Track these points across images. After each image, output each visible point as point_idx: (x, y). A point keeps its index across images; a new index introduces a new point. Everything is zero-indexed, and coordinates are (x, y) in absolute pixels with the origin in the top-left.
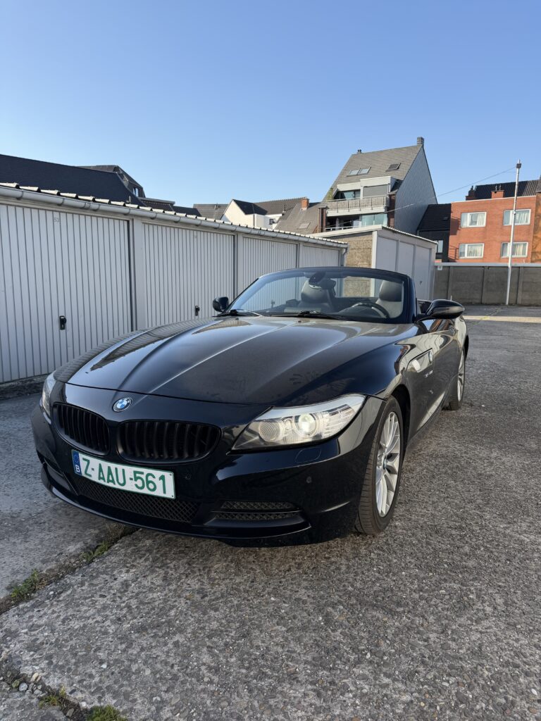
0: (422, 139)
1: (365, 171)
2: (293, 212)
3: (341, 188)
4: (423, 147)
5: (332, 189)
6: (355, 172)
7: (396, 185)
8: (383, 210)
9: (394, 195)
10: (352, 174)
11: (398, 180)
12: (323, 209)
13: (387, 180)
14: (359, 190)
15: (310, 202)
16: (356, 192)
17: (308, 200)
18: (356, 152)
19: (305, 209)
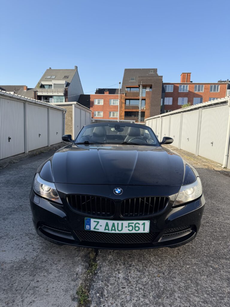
0: (76, 67)
1: (54, 77)
2: (19, 91)
3: (43, 83)
4: (77, 70)
5: (39, 83)
6: (49, 77)
7: (68, 84)
8: (63, 95)
9: (67, 89)
10: (47, 78)
11: (68, 83)
12: (35, 92)
13: (63, 82)
14: (52, 85)
15: (28, 88)
16: (50, 86)
17: (27, 87)
18: (49, 68)
19: (25, 91)
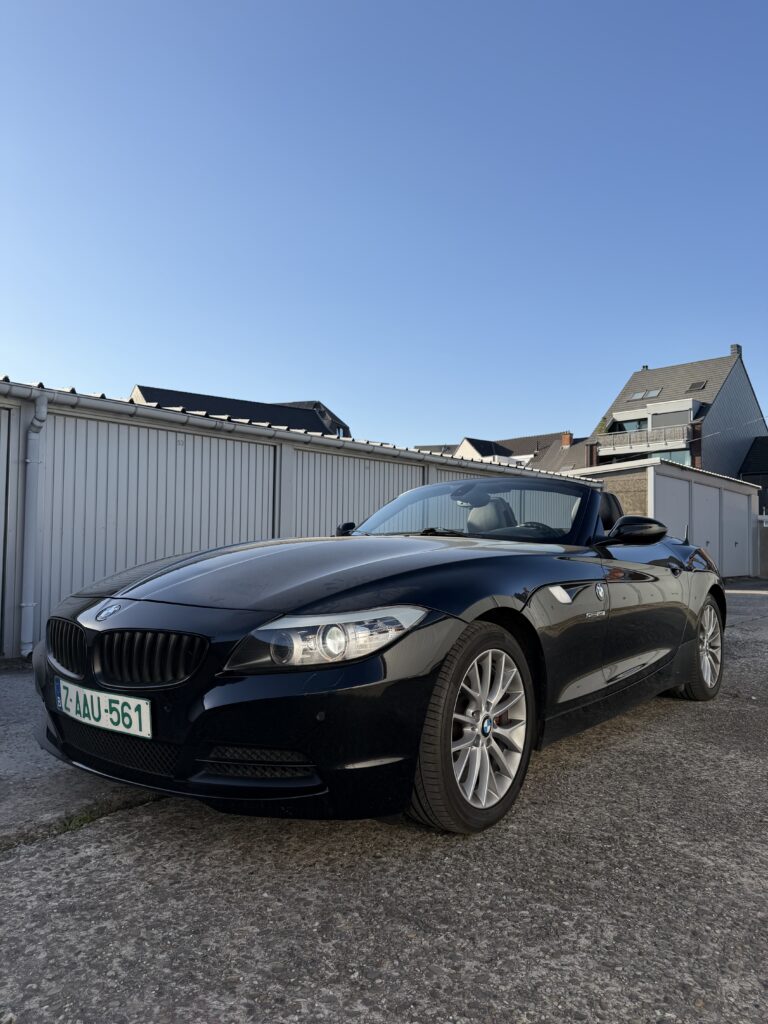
0: (739, 348)
1: (654, 393)
2: (549, 452)
3: (619, 416)
4: (740, 357)
5: (604, 418)
6: (639, 396)
7: (701, 410)
8: (684, 446)
9: (698, 424)
10: (634, 398)
11: (704, 404)
12: (592, 446)
13: (686, 404)
14: (646, 419)
15: (574, 437)
16: (642, 422)
17: (571, 435)
18: (640, 369)
19: (567, 447)
